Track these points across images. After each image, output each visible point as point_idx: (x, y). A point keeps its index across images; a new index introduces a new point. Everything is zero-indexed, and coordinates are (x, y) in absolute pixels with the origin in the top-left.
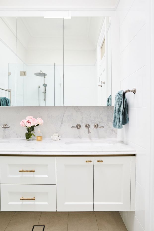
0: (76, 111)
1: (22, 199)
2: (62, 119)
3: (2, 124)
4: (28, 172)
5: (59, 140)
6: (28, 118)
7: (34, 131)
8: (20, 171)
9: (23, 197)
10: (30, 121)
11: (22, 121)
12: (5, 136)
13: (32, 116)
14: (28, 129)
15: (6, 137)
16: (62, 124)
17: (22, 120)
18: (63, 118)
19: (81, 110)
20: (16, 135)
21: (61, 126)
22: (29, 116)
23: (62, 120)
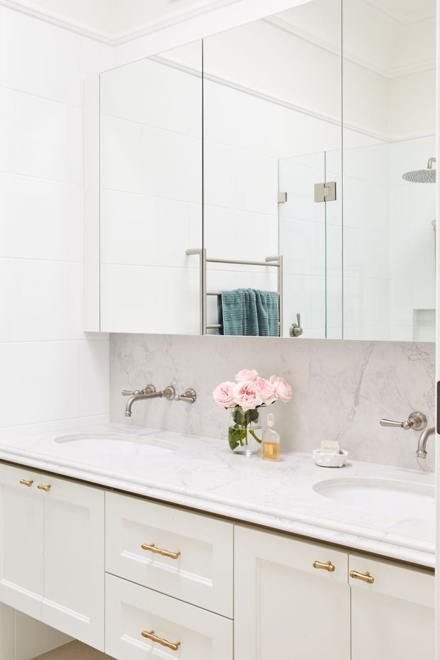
0: (409, 358)
1: (146, 636)
2: (356, 386)
3: (183, 388)
4: (160, 552)
5: (344, 466)
6: (243, 379)
7: (256, 422)
8: (142, 547)
9: (153, 632)
10: (253, 387)
11: (219, 388)
12: (191, 426)
13: (254, 371)
14: (237, 415)
15: (192, 431)
16: (357, 403)
17: (219, 384)
18: (360, 383)
19: (427, 354)
20: (219, 427)
21: (355, 412)
22: (245, 370)
23: (358, 391)
